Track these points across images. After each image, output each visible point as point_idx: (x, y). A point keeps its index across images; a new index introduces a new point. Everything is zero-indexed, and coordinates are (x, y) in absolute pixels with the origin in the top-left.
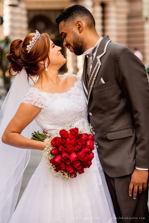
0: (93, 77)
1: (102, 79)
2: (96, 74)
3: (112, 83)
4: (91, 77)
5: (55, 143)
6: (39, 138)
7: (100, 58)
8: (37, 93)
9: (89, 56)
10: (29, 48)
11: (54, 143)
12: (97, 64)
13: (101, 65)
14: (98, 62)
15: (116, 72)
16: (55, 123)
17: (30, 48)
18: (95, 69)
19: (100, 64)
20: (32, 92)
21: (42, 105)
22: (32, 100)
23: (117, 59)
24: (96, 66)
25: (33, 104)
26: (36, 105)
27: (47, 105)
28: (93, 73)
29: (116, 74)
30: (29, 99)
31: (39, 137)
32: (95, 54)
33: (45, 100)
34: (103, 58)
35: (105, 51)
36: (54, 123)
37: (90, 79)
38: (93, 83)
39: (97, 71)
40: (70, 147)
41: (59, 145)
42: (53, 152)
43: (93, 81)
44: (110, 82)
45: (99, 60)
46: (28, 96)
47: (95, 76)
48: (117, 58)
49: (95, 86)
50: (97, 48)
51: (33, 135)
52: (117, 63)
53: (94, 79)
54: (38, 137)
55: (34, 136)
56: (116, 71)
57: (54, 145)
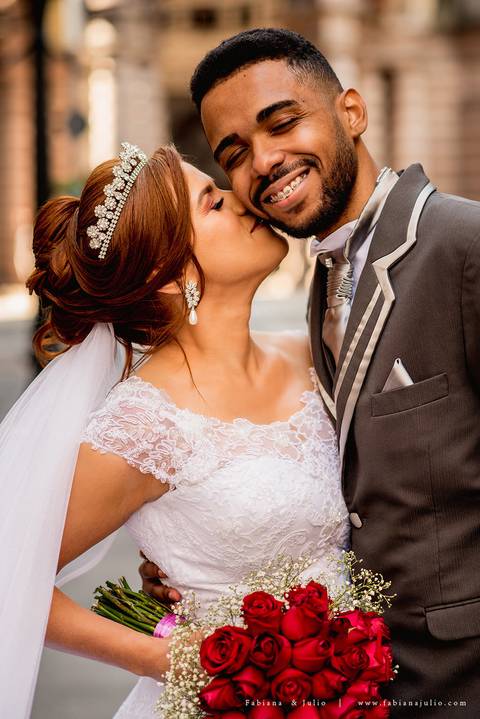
0: (359, 354)
1: (399, 368)
2: (373, 340)
3: (445, 385)
4: (350, 354)
5: (223, 656)
6: (129, 611)
7: (390, 269)
8: (157, 412)
9: (334, 261)
10: (99, 237)
11: (215, 657)
12: (376, 296)
13: (394, 303)
14: (378, 290)
15: (463, 332)
16: (214, 563)
17: (102, 237)
18: (366, 318)
19: (390, 296)
20: (133, 401)
21: (172, 471)
22: (132, 444)
23: (470, 273)
24: (372, 304)
25: (131, 461)
26: (147, 466)
27: (194, 479)
28: (358, 335)
29: (464, 342)
30: (116, 433)
31: (129, 607)
32: (363, 253)
33: (191, 452)
34: (402, 269)
35: (411, 237)
36: (209, 561)
37: (346, 364)
38: (357, 386)
39: (378, 329)
40: (295, 679)
41: (238, 666)
42: (210, 696)
43: (360, 376)
44: (440, 380)
45: (383, 277)
46: (117, 418)
47: (369, 351)
48: (471, 266)
49: (366, 397)
50: (374, 222)
51: (100, 595)
52: (468, 291)
53: (364, 364)
54: (124, 608)
55: (104, 601)
56: (468, 327)
57: (215, 665)
